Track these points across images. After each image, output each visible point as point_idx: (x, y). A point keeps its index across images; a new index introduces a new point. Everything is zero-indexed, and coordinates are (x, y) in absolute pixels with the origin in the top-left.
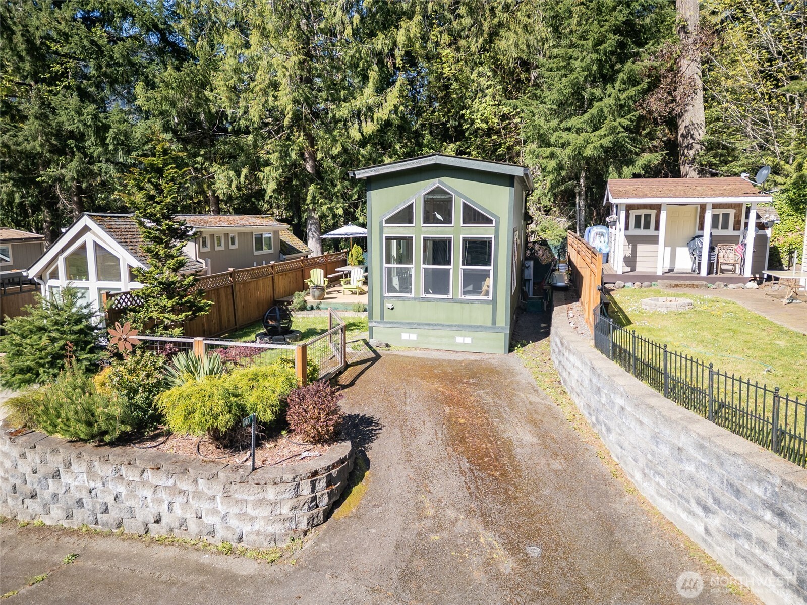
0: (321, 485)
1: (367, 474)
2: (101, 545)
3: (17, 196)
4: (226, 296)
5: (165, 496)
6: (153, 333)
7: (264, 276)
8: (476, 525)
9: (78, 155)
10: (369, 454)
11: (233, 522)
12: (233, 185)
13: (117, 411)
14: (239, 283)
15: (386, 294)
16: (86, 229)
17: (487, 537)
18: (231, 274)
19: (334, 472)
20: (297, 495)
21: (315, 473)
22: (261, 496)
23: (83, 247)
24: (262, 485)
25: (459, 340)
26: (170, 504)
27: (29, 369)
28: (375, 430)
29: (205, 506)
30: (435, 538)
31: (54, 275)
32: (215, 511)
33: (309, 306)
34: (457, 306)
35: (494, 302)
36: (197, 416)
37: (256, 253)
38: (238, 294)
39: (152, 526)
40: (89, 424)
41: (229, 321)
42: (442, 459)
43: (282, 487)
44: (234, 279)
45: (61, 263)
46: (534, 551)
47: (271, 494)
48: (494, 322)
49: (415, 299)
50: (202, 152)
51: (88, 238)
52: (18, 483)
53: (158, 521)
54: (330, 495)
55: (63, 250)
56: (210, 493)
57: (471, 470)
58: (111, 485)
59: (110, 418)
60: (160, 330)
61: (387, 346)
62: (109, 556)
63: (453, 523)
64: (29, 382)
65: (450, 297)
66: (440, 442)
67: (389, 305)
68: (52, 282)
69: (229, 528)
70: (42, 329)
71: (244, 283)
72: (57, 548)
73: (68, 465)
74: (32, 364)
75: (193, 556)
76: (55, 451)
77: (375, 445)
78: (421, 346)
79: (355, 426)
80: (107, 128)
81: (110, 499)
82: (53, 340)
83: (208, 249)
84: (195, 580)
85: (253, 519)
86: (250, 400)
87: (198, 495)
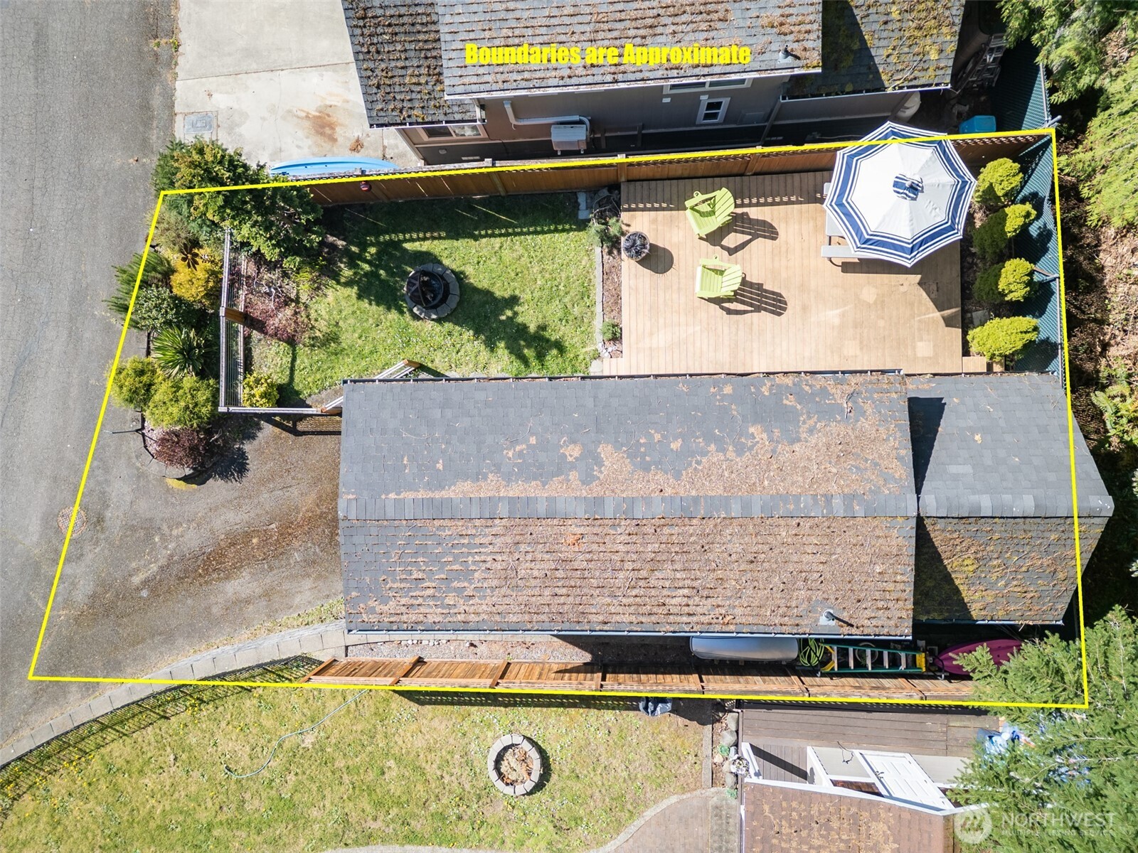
1: (195, 486)
8: (163, 562)
10: (211, 481)
17: (154, 568)
28: (234, 478)
30: (157, 538)
42: (213, 533)
46: (145, 593)
57: (204, 554)
63: (166, 548)
66: (228, 528)
77: (220, 482)
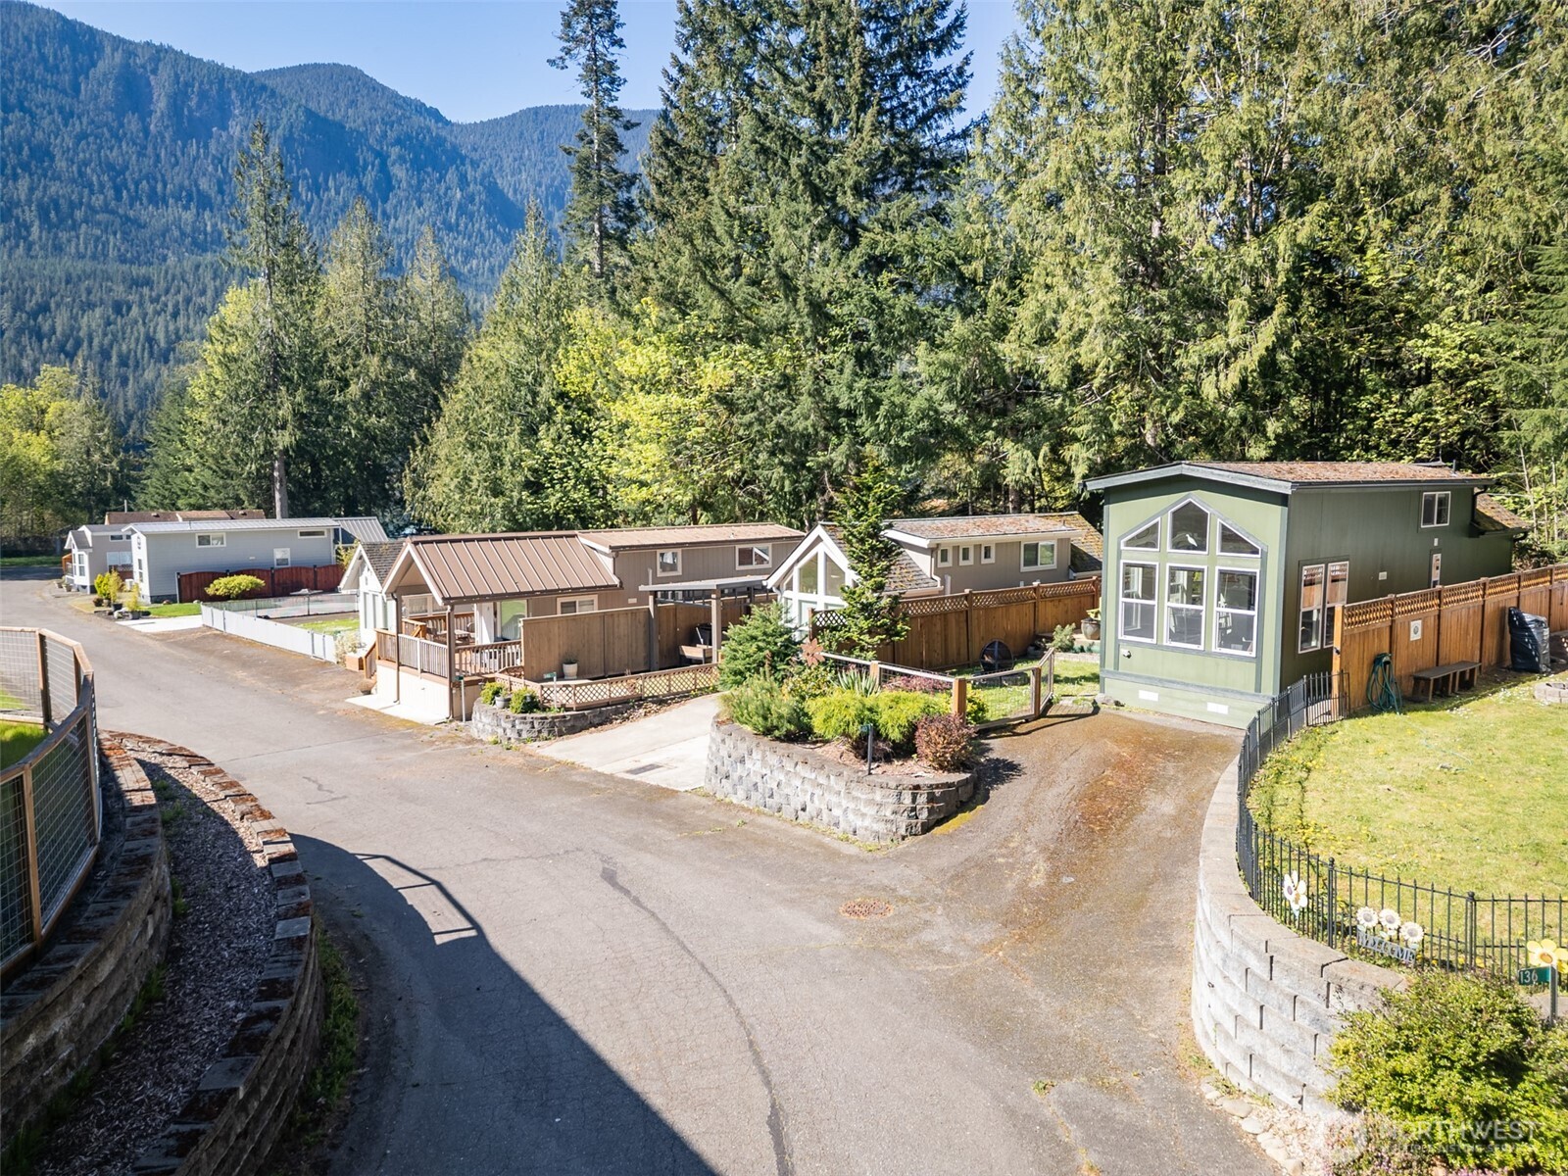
0: (922, 799)
1: (980, 807)
2: (763, 820)
3: (787, 483)
4: (958, 622)
5: (808, 787)
6: (850, 653)
7: (1021, 600)
8: (1041, 858)
9: (847, 438)
10: (992, 793)
11: (851, 817)
12: (1029, 470)
13: (785, 711)
14: (978, 608)
15: (1121, 637)
16: (819, 540)
17: (1041, 866)
18: (966, 596)
19: (938, 792)
20: (899, 802)
21: (917, 787)
22: (870, 796)
23: (816, 557)
24: (872, 786)
25: (1212, 707)
26: (813, 794)
27: (741, 673)
28: (1014, 776)
29: (834, 799)
30: (1001, 860)
31: (790, 587)
32: (839, 805)
33: (1077, 646)
34: (1209, 661)
35: (1259, 659)
36: (833, 721)
37: (1024, 569)
38: (975, 622)
39: (800, 813)
40: (765, 718)
41: (959, 654)
42: (1059, 809)
43: (888, 792)
44: (971, 603)
45: (795, 574)
46: (1068, 880)
47: (878, 796)
48: (1258, 689)
49: (1157, 647)
50: (994, 424)
51: (820, 549)
52: (719, 764)
53: (804, 810)
54: (931, 811)
55: (798, 561)
56: (837, 788)
57: (1077, 822)
58: (776, 773)
59: (780, 717)
60: (857, 652)
61: (1117, 703)
62: (765, 827)
63: (1024, 854)
64: (739, 683)
65: (1201, 648)
66: (1069, 796)
67: (1124, 651)
68: (787, 594)
69: (848, 822)
70: (754, 638)
71: (987, 608)
72: (735, 817)
73: (750, 753)
74: (742, 668)
75: (820, 837)
76: (743, 739)
78: (1165, 711)
79: (996, 768)
80: (878, 403)
81: (774, 786)
82: (760, 649)
83: (949, 564)
84: (813, 850)
85: (863, 815)
86: (884, 718)
87: (829, 788)
